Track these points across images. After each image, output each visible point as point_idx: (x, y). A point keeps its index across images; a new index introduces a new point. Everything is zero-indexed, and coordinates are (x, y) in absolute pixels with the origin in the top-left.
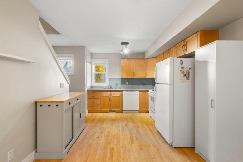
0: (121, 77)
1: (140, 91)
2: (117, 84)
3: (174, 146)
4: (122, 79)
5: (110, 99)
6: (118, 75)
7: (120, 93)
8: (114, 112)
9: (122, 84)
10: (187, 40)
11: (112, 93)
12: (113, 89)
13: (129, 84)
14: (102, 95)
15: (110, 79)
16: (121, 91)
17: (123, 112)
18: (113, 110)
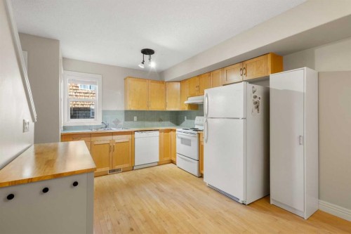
0: (123, 109)
1: (160, 131)
2: (117, 122)
3: (247, 203)
4: (126, 112)
5: (112, 149)
6: (118, 105)
7: (130, 136)
8: (117, 171)
9: (126, 120)
10: (247, 62)
11: (115, 137)
13: (138, 120)
14: (96, 143)
15: (104, 112)
16: (132, 133)
17: (135, 168)
18: (117, 167)
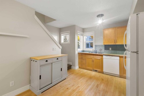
2: (101, 50)
4: (105, 45)
5: (93, 61)
7: (101, 57)
8: (96, 71)
11: (94, 56)
12: (97, 54)
13: (112, 50)
14: (87, 57)
16: (102, 56)
18: (96, 69)
